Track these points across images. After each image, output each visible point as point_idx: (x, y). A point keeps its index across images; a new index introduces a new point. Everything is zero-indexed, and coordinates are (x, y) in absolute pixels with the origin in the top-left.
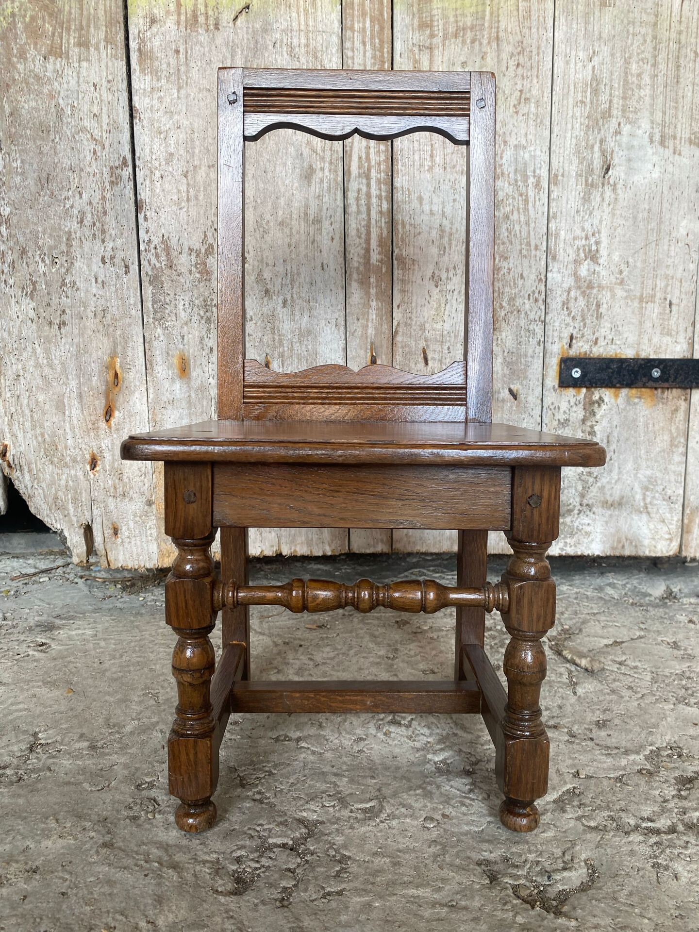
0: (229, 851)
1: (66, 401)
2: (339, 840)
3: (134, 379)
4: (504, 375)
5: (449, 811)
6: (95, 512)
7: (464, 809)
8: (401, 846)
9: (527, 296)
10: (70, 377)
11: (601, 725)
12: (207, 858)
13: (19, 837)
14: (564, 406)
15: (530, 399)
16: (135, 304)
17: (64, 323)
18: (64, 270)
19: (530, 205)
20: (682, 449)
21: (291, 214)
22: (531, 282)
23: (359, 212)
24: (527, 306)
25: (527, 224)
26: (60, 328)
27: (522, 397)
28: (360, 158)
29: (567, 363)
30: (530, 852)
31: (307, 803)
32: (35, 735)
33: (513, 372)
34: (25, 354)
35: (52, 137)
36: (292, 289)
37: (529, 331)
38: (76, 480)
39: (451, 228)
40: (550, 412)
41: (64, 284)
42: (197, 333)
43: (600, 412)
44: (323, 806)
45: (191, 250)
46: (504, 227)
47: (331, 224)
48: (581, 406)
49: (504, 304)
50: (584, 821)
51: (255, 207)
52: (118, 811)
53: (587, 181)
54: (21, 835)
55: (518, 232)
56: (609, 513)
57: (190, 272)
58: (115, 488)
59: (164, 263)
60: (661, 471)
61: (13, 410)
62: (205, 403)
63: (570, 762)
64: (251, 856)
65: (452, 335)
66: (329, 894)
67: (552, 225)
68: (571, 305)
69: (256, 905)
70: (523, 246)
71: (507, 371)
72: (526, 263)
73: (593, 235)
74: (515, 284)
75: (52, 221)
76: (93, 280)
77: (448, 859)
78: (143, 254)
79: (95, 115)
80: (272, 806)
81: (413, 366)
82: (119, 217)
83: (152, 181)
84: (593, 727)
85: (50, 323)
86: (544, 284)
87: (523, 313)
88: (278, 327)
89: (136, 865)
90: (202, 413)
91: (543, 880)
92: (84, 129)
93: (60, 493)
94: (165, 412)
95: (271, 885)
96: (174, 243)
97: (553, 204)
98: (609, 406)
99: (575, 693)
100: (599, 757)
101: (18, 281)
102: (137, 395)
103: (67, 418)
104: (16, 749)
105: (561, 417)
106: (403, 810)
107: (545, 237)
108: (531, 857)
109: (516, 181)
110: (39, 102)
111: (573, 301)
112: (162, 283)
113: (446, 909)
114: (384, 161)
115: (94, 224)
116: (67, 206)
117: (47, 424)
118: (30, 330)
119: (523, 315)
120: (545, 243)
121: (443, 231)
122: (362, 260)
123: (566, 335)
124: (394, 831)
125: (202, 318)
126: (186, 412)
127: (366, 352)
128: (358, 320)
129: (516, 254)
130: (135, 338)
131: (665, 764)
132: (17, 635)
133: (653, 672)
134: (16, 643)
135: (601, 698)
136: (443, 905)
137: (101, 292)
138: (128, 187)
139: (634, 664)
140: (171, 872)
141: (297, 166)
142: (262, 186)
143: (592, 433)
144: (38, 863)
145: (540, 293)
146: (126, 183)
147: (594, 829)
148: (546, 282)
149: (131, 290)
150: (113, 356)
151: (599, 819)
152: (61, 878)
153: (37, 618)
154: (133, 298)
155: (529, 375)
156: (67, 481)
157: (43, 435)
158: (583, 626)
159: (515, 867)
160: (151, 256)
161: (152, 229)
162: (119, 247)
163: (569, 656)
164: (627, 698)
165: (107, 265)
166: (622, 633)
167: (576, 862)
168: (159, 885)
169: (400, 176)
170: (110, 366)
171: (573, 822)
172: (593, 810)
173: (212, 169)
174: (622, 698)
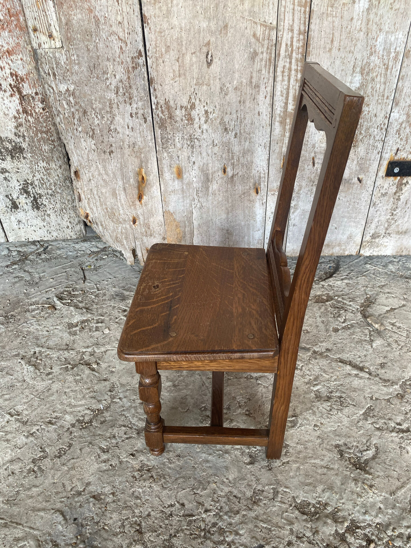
1: (117, 192)
3: (153, 179)
4: (356, 170)
5: (323, 421)
6: (137, 243)
7: (328, 420)
8: (306, 439)
9: (376, 127)
10: (118, 180)
11: (382, 366)
12: (237, 447)
14: (386, 186)
15: (368, 182)
16: (151, 140)
17: (112, 152)
18: (109, 122)
19: (389, 71)
21: (242, 83)
22: (380, 119)
23: (283, 80)
24: (376, 133)
25: (385, 83)
26: (110, 154)
27: (364, 182)
28: (287, 45)
29: (392, 164)
30: (354, 441)
33: (361, 169)
34: (92, 168)
35: (94, 39)
36: (240, 127)
37: (374, 147)
38: (126, 229)
40: (378, 189)
41: (110, 130)
42: (186, 154)
43: (405, 189)
45: (182, 107)
46: (370, 86)
48: (395, 186)
49: (362, 132)
50: (375, 425)
51: (220, 79)
55: (378, 89)
56: (399, 236)
57: (182, 120)
58: (146, 232)
59: (167, 116)
61: (89, 196)
62: (191, 191)
63: (369, 390)
66: (284, 463)
67: (400, 84)
68: (401, 132)
69: (260, 468)
70: (380, 97)
71: (358, 168)
72: (379, 107)
74: (371, 120)
75: (100, 93)
76: (127, 127)
77: (325, 446)
78: (154, 111)
79: (120, 23)
81: (306, 167)
82: (139, 89)
83: (157, 65)
84: (378, 367)
85: (105, 152)
87: (373, 136)
88: (231, 149)
89: (215, 453)
90: (190, 196)
91: (359, 455)
92: (113, 33)
93: (118, 235)
94: (170, 197)
95: (263, 460)
96: (172, 103)
97: (403, 70)
98: (410, 186)
99: (372, 347)
100: (382, 387)
101: (84, 129)
102: (154, 187)
103: (119, 200)
105: (383, 191)
106: (305, 421)
107: (394, 91)
108: (355, 444)
109: (383, 56)
110: (84, 15)
111: (403, 129)
112: (166, 127)
113: (326, 469)
114: (302, 46)
115: (125, 94)
116: (108, 84)
117: (108, 203)
118: (94, 156)
119: (372, 138)
120: (393, 95)
122: (282, 110)
123: (395, 148)
124: (303, 432)
125: (189, 146)
126: (181, 196)
127: (280, 160)
128: (277, 143)
129: (374, 102)
130: (152, 158)
131: (407, 390)
132: (109, 302)
133: (407, 331)
134: (111, 308)
135: (383, 350)
136: (325, 467)
137: (131, 134)
138: (143, 70)
139: (399, 325)
140: (227, 455)
141: (246, 51)
142: (224, 65)
143: (399, 199)
144: (179, 452)
145: (384, 124)
146: (142, 67)
147: (378, 429)
148: (389, 118)
149: (149, 132)
150: (141, 168)
151: (380, 424)
152: (190, 459)
153: (113, 289)
154: (150, 137)
155: (370, 170)
156: (122, 230)
157: (107, 209)
158: (377, 297)
159: (349, 448)
160: (159, 112)
161: (159, 96)
162: (140, 107)
163: (370, 322)
164: (395, 349)
165: (134, 118)
166: (395, 303)
167: (372, 445)
168: (225, 462)
169: (311, 55)
170: (139, 173)
171: (370, 425)
172: (378, 419)
173: (194, 55)
174: (393, 349)
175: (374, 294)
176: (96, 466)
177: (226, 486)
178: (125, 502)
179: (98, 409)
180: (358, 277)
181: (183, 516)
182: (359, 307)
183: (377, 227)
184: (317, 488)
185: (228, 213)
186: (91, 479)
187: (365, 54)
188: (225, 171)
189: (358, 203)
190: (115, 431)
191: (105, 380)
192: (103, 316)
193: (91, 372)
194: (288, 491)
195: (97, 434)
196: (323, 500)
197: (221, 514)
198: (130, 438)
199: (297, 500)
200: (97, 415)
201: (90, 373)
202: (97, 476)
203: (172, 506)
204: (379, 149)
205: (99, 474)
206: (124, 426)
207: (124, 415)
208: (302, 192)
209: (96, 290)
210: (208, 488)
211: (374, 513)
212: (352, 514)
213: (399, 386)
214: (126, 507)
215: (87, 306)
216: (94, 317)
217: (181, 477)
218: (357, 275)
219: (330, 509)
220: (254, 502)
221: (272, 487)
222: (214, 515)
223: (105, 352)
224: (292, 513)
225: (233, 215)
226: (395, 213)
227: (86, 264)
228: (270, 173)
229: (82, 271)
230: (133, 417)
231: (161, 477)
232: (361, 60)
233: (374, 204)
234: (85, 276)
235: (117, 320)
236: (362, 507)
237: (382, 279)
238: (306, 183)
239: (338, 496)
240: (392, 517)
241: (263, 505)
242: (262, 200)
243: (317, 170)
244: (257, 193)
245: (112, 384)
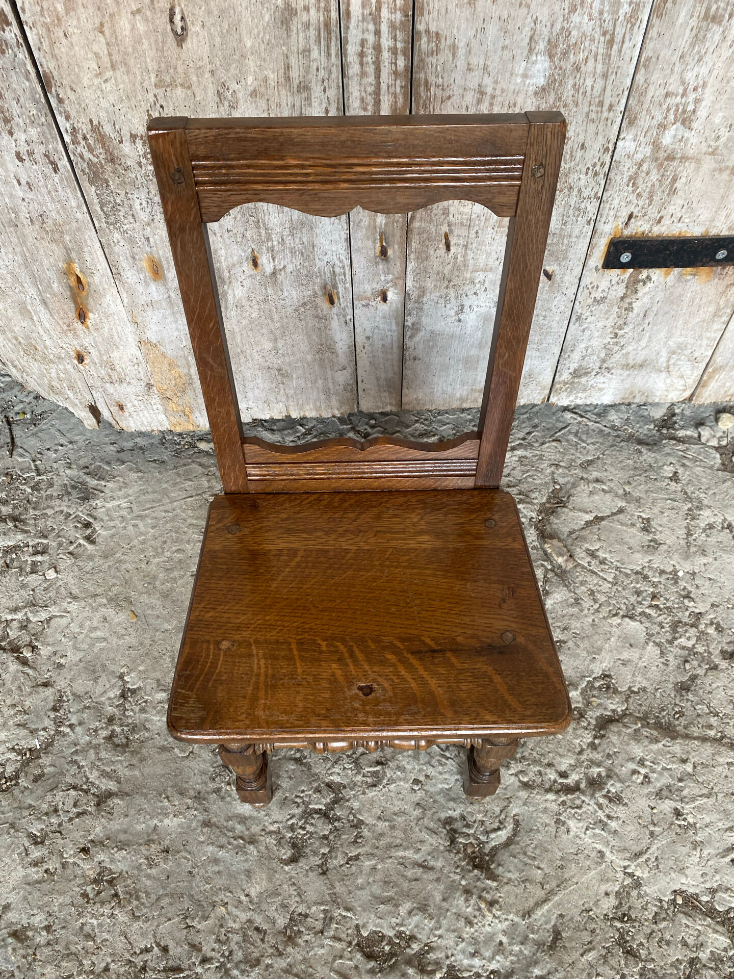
0: (285, 820)
1: (29, 307)
2: (356, 805)
3: (101, 282)
5: (430, 771)
6: (96, 395)
7: (441, 768)
8: (396, 809)
9: (584, 170)
10: (26, 285)
12: (272, 828)
13: (148, 817)
14: (604, 285)
15: (566, 278)
16: (79, 207)
19: (615, 47)
20: (725, 319)
21: (265, 80)
22: (593, 153)
23: (363, 74)
24: (583, 182)
25: (605, 76)
27: (557, 278)
29: (617, 246)
30: (479, 812)
31: (333, 766)
32: (121, 677)
33: (551, 254)
37: (579, 210)
38: (66, 372)
39: (495, 89)
40: (586, 291)
43: (643, 290)
44: (345, 768)
45: (133, 137)
46: (571, 82)
47: (325, 90)
48: (624, 285)
50: (520, 777)
51: (212, 72)
52: (206, 783)
53: (708, 9)
54: (149, 814)
55: (589, 89)
56: (628, 373)
57: (140, 164)
58: (110, 377)
59: (102, 157)
60: (694, 338)
64: (300, 824)
65: (483, 218)
66: (350, 859)
67: (640, 78)
68: (640, 181)
69: (307, 871)
70: (592, 108)
72: (592, 128)
73: (695, 89)
74: (571, 156)
76: (15, 182)
77: (426, 822)
78: (71, 147)
80: (309, 767)
81: (432, 252)
82: (22, 99)
83: (52, 44)
86: (610, 153)
87: (576, 190)
88: (263, 221)
89: (230, 844)
91: (483, 838)
93: (54, 383)
94: (145, 314)
95: (315, 853)
96: (107, 129)
97: (649, 46)
98: (656, 284)
102: (108, 296)
103: (37, 323)
104: (113, 696)
105: (598, 295)
106: (399, 773)
107: (626, 93)
108: (480, 817)
109: (601, 13)
111: (643, 175)
112: (107, 181)
113: (421, 870)
117: (16, 329)
119: (575, 192)
120: (624, 101)
121: (482, 93)
123: (624, 214)
124: (392, 794)
126: (168, 312)
127: (374, 242)
129: (580, 118)
130: (89, 242)
131: (594, 699)
132: (58, 502)
133: (617, 568)
134: (62, 518)
135: (565, 612)
136: (420, 865)
137: (30, 195)
138: (20, 56)
139: (604, 556)
140: (252, 847)
141: (267, 5)
142: (218, 40)
143: (629, 309)
144: (167, 842)
145: (603, 165)
146: (16, 49)
147: (526, 786)
148: (613, 152)
149: (68, 191)
150: (69, 262)
151: (531, 774)
152: (185, 858)
153: (68, 472)
154: (74, 201)
155: (570, 255)
156: (58, 374)
157: (16, 339)
158: (572, 491)
159: (468, 826)
160: (81, 149)
161: (73, 114)
162: (35, 139)
163: (549, 551)
164: (586, 611)
165: (27, 163)
166: (606, 504)
167: (508, 819)
168: (246, 861)
169: (426, 13)
170: (68, 272)
171: (513, 778)
172: (529, 765)
173: (138, 17)
174: (582, 611)
175: (567, 483)
176: (21, 872)
177: (244, 911)
178: (67, 944)
179: (30, 750)
180: (543, 443)
181: (164, 970)
182: (534, 515)
183: (583, 358)
184: (400, 908)
185: (275, 340)
186: (12, 898)
187: (557, 8)
188: (255, 264)
189: (545, 317)
190: (57, 798)
191: (46, 685)
192: (46, 537)
193: (20, 668)
194: (349, 915)
195: (26, 805)
196: (407, 930)
197: (229, 966)
198: (84, 813)
199: (362, 932)
200: (29, 761)
201: (18, 671)
202: (21, 894)
203: (147, 950)
204: (591, 215)
205: (25, 890)
206: (75, 788)
207: (76, 762)
208: (425, 299)
209: (34, 474)
210: (212, 915)
211: (488, 954)
212: (452, 955)
213: (578, 692)
214: (68, 955)
215: (17, 512)
216: (29, 540)
217: (167, 895)
218: (544, 436)
219: (416, 947)
220: (290, 937)
221: (322, 908)
222: (217, 967)
223: (49, 620)
224: (350, 959)
225: (286, 343)
226: (621, 333)
227: (17, 409)
228: (354, 266)
229: (7, 427)
230: (91, 769)
231: (131, 896)
232: (549, 24)
233: (579, 318)
234: (13, 439)
235: (71, 548)
236: (470, 944)
237: (591, 447)
238: (434, 283)
239: (433, 922)
240: (519, 959)
241: (303, 944)
242: (345, 317)
243: (456, 258)
244: (332, 302)
245: (58, 695)
